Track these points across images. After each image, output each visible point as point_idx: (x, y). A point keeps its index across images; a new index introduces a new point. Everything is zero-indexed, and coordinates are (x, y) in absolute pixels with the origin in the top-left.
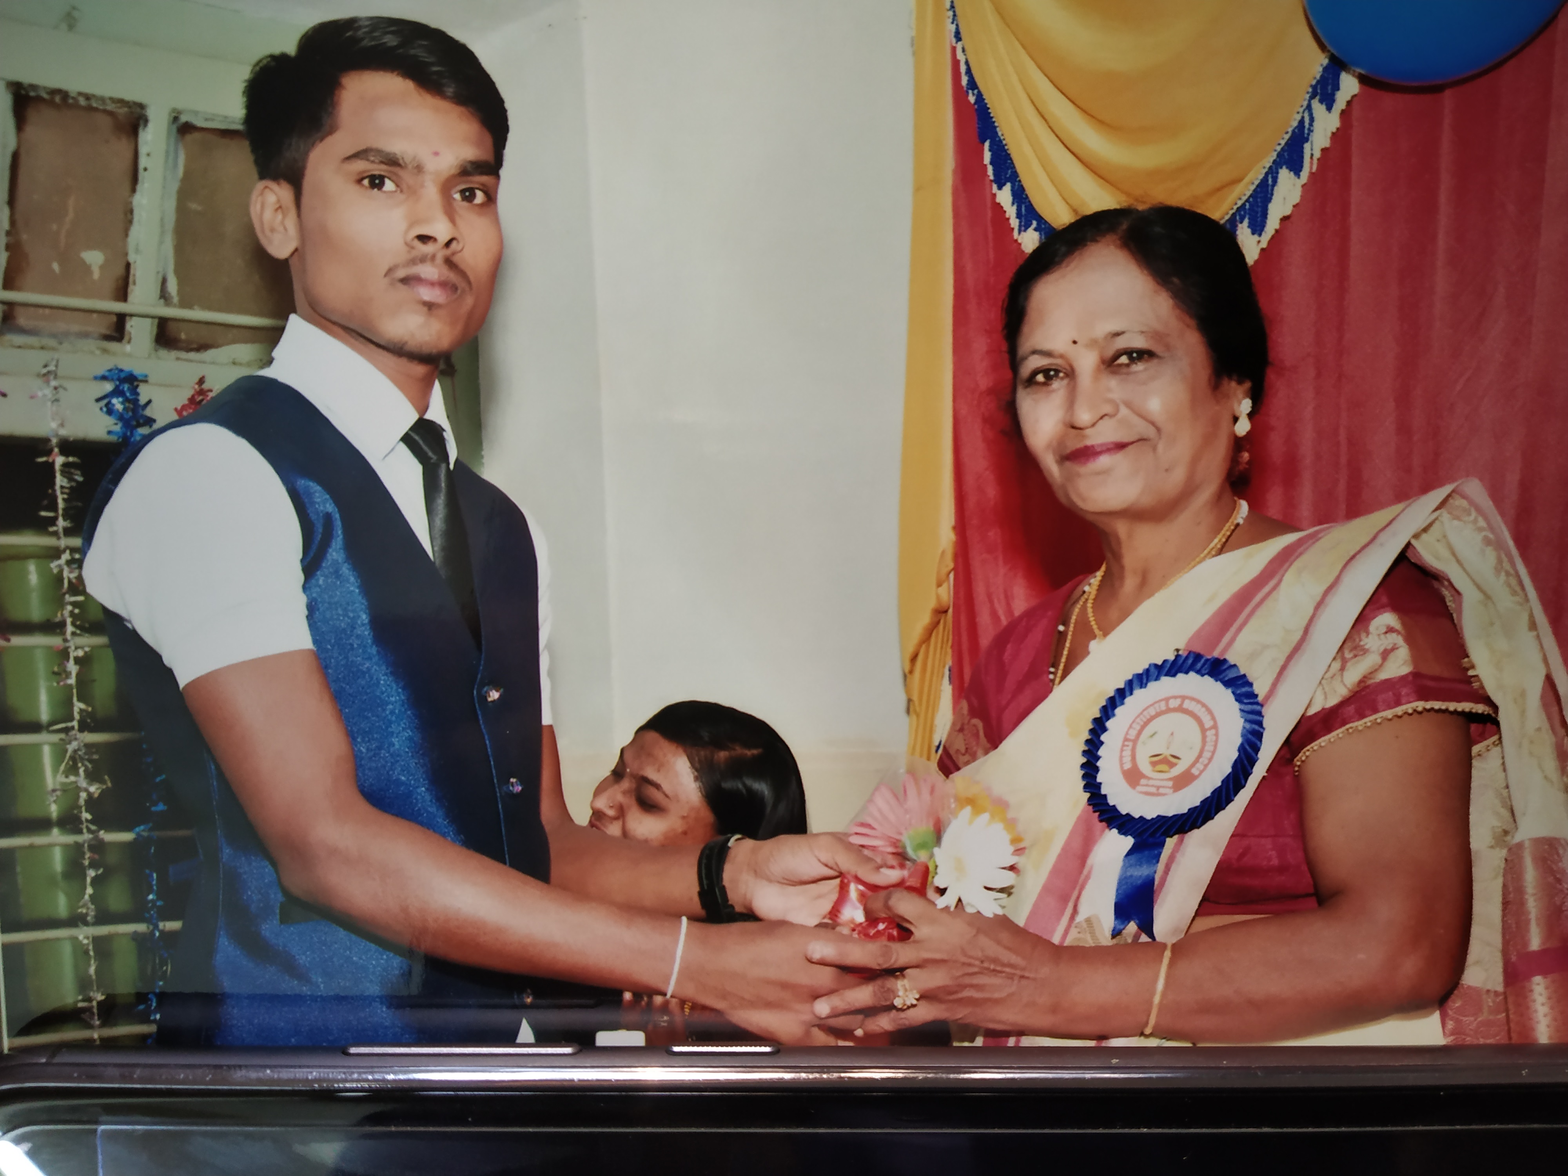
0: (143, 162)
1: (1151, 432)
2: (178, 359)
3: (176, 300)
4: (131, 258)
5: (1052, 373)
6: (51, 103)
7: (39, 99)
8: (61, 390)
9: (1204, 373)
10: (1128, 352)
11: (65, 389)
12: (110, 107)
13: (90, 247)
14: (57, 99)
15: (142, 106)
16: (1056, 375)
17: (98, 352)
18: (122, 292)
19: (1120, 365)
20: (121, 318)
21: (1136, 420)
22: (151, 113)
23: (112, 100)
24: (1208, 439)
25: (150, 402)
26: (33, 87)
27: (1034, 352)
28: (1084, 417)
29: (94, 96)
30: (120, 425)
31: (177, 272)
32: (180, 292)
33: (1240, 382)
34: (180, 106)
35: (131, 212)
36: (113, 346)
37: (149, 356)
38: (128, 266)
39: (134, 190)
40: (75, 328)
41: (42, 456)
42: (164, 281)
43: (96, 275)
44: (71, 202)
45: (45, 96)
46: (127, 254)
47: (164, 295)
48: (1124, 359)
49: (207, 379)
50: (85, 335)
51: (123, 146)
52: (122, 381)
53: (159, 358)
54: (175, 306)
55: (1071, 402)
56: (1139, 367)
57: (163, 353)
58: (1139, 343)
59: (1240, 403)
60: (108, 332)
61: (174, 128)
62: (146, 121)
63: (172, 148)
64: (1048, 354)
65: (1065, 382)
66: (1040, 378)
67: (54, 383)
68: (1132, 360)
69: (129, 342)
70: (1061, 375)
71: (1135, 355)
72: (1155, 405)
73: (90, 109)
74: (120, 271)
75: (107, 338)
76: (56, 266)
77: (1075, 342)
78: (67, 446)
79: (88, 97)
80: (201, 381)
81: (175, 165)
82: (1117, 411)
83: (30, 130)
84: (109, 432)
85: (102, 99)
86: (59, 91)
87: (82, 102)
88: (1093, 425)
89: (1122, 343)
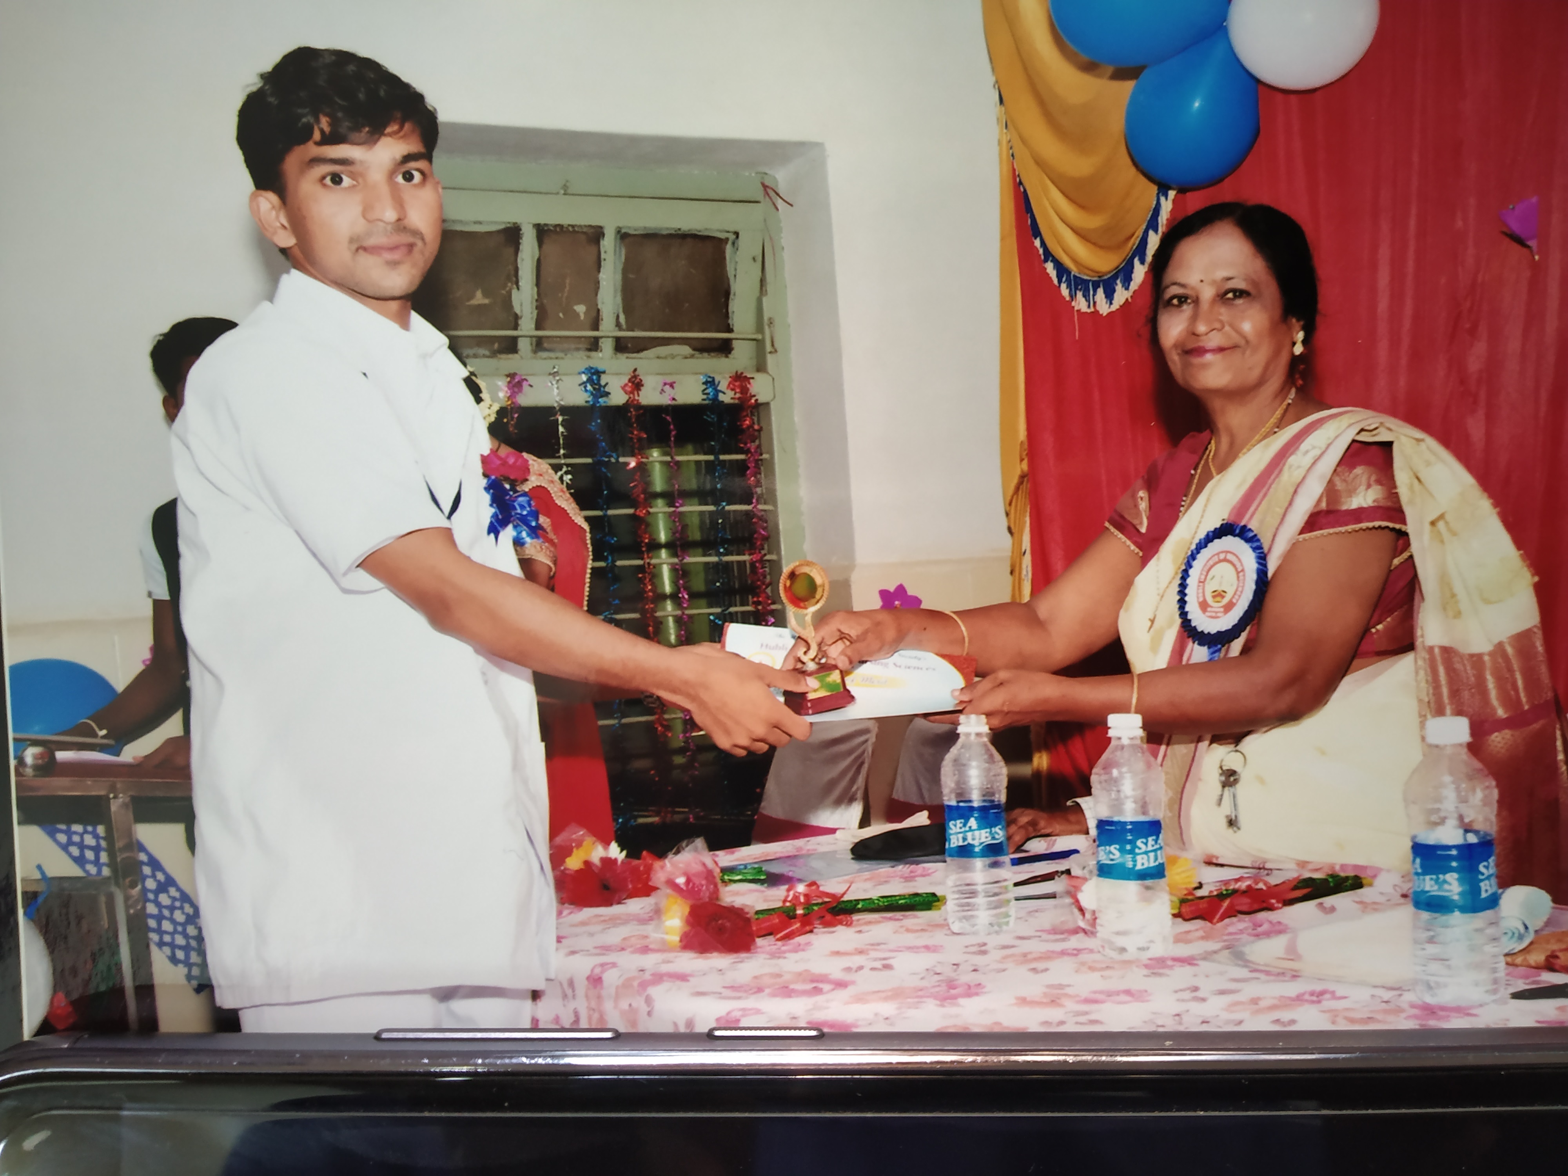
0: (603, 256)
1: (1242, 342)
2: (627, 358)
3: (624, 327)
4: (599, 307)
5: (1183, 299)
6: (555, 232)
7: (549, 230)
8: (560, 382)
9: (1277, 312)
10: (1234, 291)
11: (562, 380)
12: (585, 230)
13: (579, 303)
14: (558, 229)
15: (601, 227)
16: (1186, 301)
17: (585, 358)
18: (595, 326)
19: (1229, 299)
20: (596, 340)
21: (1234, 334)
22: (606, 231)
23: (585, 226)
24: (1276, 353)
25: (607, 384)
26: (546, 225)
27: (1175, 284)
28: (1202, 328)
29: (576, 225)
30: (592, 397)
31: (624, 312)
32: (627, 322)
33: (1298, 320)
34: (620, 225)
35: (599, 282)
36: (593, 354)
37: (612, 358)
38: (598, 310)
39: (599, 271)
40: (573, 346)
41: (552, 416)
42: (618, 317)
43: (582, 317)
44: (568, 281)
45: (552, 228)
46: (597, 305)
47: (618, 325)
48: (1230, 295)
49: (638, 370)
50: (578, 349)
51: (593, 249)
52: (593, 374)
53: (617, 359)
54: (624, 330)
55: (1194, 318)
56: (1239, 302)
57: (619, 355)
58: (1241, 284)
59: (1297, 333)
60: (589, 347)
61: (619, 236)
62: (603, 235)
63: (618, 249)
64: (1183, 286)
65: (1192, 306)
66: (1175, 301)
67: (557, 378)
68: (1235, 297)
69: (601, 351)
70: (1189, 301)
71: (1238, 294)
72: (1247, 327)
73: (574, 232)
74: (594, 314)
75: (590, 350)
76: (561, 315)
77: (1202, 281)
78: (564, 410)
79: (573, 226)
80: (635, 370)
81: (620, 255)
82: (1223, 327)
83: (545, 247)
84: (587, 402)
85: (580, 226)
86: (559, 225)
87: (571, 229)
88: (1207, 334)
89: (1231, 285)
